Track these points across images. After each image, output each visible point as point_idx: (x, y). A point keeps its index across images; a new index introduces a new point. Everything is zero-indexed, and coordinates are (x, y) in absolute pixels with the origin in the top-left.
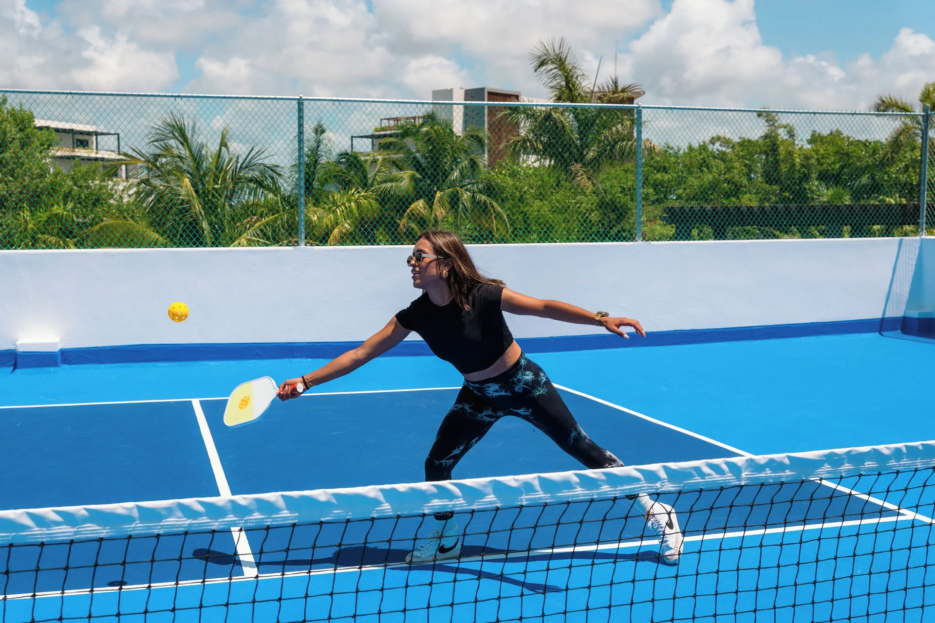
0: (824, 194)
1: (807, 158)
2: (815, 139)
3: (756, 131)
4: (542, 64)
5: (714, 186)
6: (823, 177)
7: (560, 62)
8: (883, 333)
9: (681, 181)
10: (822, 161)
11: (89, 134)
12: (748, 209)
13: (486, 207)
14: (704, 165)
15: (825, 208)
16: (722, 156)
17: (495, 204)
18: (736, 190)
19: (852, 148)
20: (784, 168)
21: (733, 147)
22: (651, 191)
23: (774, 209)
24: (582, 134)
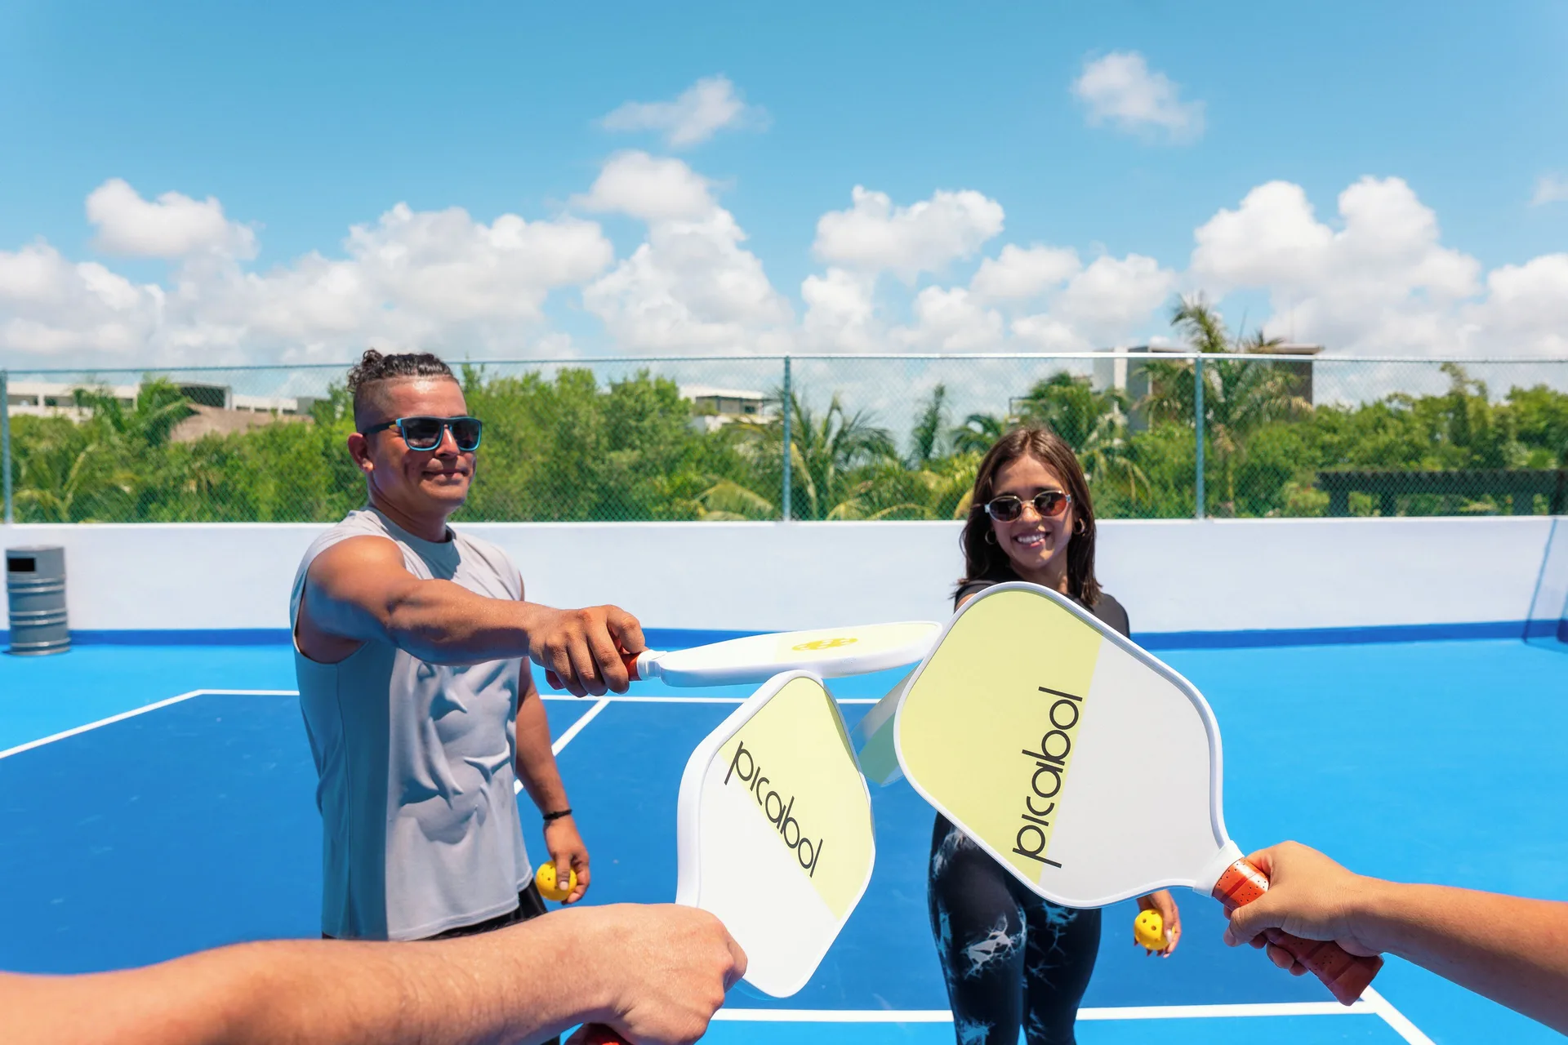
0: (1522, 457)
1: (1503, 417)
2: (1515, 395)
3: (1440, 386)
4: (1180, 317)
5: (1389, 450)
6: (1526, 437)
7: (1200, 315)
8: (1529, 640)
9: (1352, 443)
10: (1523, 419)
11: (756, 401)
12: (1430, 476)
13: (1126, 473)
14: (1379, 425)
15: (1525, 474)
16: (1400, 416)
17: (1136, 469)
18: (1416, 453)
19: (1560, 405)
20: (1474, 429)
21: (1414, 405)
22: (1319, 453)
23: (1462, 475)
24: (1226, 392)
